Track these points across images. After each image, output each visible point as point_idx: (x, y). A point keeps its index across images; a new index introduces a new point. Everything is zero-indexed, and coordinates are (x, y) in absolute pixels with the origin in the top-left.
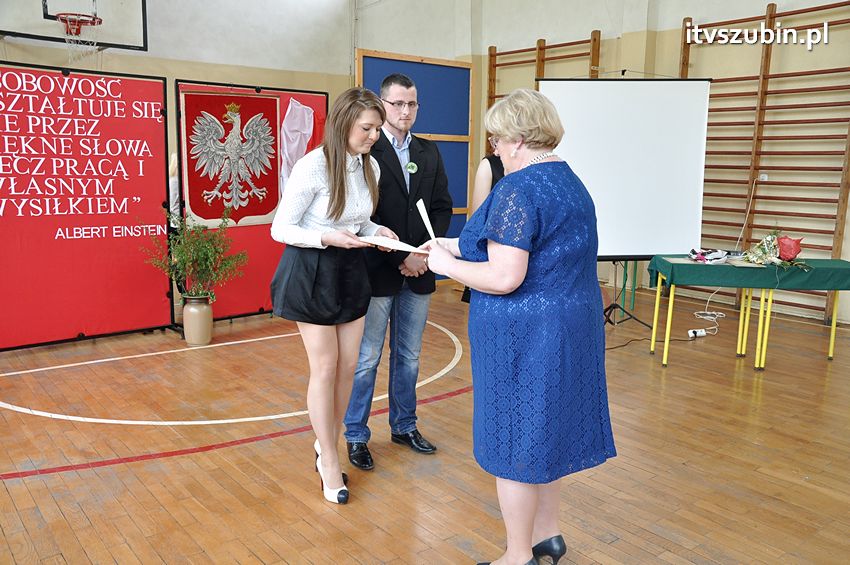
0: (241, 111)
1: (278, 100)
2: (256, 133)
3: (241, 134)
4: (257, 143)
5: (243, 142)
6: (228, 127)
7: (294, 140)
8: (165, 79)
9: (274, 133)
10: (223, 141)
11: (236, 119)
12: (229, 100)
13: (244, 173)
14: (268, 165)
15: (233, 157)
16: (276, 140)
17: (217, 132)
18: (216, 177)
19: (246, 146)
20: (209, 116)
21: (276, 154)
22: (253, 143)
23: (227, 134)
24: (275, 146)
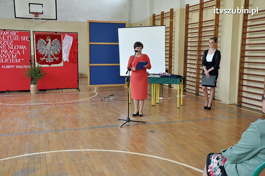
0: (51, 38)
1: (62, 35)
2: (56, 44)
3: (51, 44)
4: (56, 46)
5: (51, 46)
6: (47, 42)
7: (67, 45)
8: (30, 31)
9: (61, 43)
10: (46, 45)
11: (50, 40)
12: (47, 35)
13: (52, 53)
14: (59, 51)
15: (49, 49)
16: (61, 45)
17: (44, 43)
18: (44, 55)
19: (52, 47)
20: (42, 40)
21: (61, 49)
22: (55, 46)
23: (47, 44)
24: (61, 47)
